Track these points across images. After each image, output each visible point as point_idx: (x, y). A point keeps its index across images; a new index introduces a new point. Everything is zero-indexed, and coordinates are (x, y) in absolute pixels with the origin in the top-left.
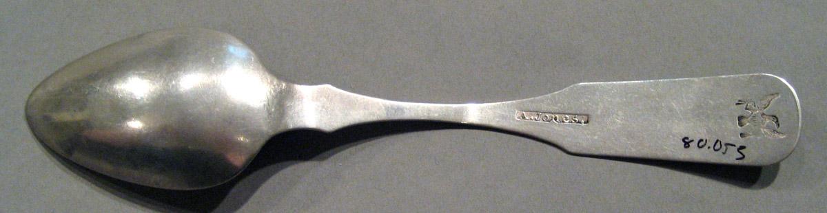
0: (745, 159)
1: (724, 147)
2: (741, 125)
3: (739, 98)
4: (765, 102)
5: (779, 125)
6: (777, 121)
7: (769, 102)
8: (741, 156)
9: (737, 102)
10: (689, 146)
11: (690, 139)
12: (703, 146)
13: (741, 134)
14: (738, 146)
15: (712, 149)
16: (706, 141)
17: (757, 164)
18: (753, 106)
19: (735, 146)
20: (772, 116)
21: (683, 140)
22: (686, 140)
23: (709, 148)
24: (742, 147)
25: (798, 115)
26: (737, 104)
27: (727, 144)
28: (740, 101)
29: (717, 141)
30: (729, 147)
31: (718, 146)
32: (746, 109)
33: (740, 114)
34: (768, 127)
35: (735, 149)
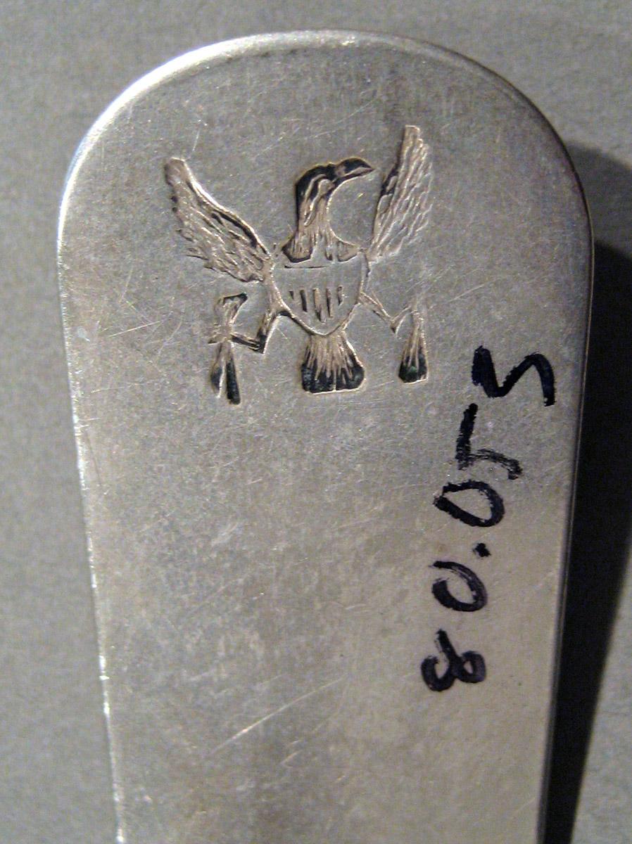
0: (545, 352)
1: (481, 470)
2: (350, 376)
3: (199, 382)
4: (216, 237)
5: (350, 165)
6: (329, 172)
7: (218, 216)
8: (532, 378)
9: (221, 394)
10: (473, 658)
11: (434, 650)
12: (475, 585)
13: (406, 374)
14: (474, 393)
15: (486, 535)
16: (439, 565)
17: (579, 289)
18: (244, 307)
19: (472, 411)
20: (298, 199)
21: (439, 684)
22: (441, 669)
23: (482, 550)
24: (482, 367)
25: (293, 52)
26: (232, 395)
27: (464, 455)
28: (214, 379)
29: (443, 504)
30: (476, 442)
31: (476, 503)
32: (259, 345)
33: (290, 379)
34: (362, 228)
35: (490, 408)
